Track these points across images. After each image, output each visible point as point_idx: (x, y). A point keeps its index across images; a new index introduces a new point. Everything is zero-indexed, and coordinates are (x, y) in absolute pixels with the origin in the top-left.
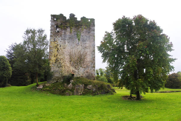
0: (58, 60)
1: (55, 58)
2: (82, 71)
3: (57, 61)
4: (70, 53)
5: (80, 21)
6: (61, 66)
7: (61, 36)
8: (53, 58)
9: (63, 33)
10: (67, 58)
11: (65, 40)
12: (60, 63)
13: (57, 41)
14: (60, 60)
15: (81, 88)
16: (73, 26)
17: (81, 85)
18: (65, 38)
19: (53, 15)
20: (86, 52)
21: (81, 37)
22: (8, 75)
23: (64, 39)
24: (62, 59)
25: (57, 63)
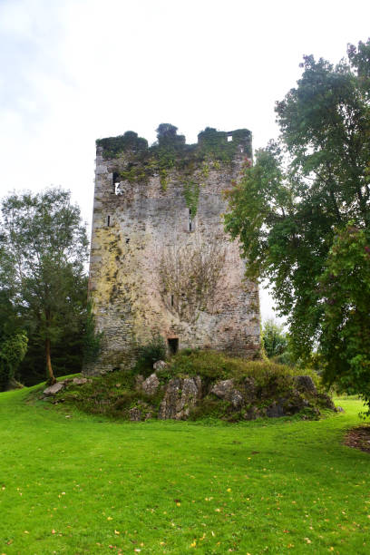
0: (120, 292)
1: (109, 286)
2: (206, 327)
3: (115, 293)
4: (163, 261)
5: (194, 146)
6: (129, 312)
7: (129, 206)
8: (103, 287)
9: (136, 197)
10: (151, 280)
11: (145, 216)
12: (125, 301)
13: (117, 226)
14: (125, 292)
15: (187, 392)
16: (169, 168)
17: (188, 380)
18: (143, 212)
19: (104, 140)
20: (222, 253)
21: (202, 201)
22: (11, 354)
23: (141, 217)
24: (134, 285)
25: (117, 301)
